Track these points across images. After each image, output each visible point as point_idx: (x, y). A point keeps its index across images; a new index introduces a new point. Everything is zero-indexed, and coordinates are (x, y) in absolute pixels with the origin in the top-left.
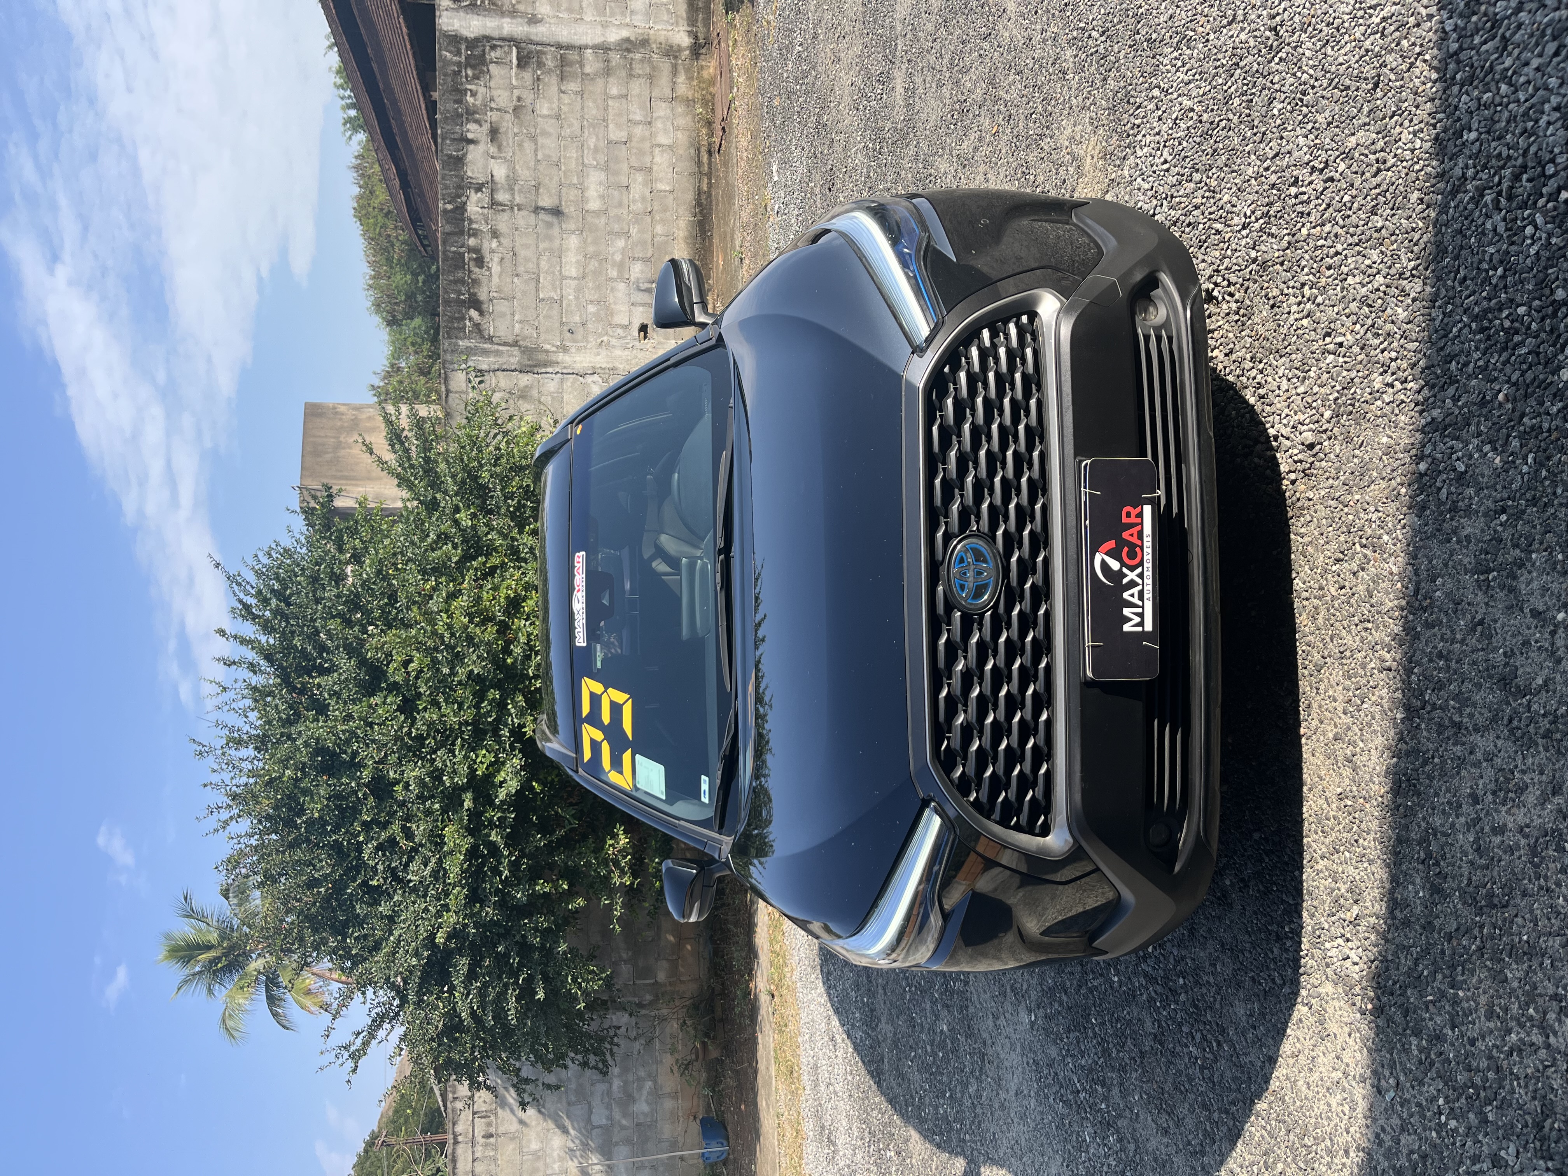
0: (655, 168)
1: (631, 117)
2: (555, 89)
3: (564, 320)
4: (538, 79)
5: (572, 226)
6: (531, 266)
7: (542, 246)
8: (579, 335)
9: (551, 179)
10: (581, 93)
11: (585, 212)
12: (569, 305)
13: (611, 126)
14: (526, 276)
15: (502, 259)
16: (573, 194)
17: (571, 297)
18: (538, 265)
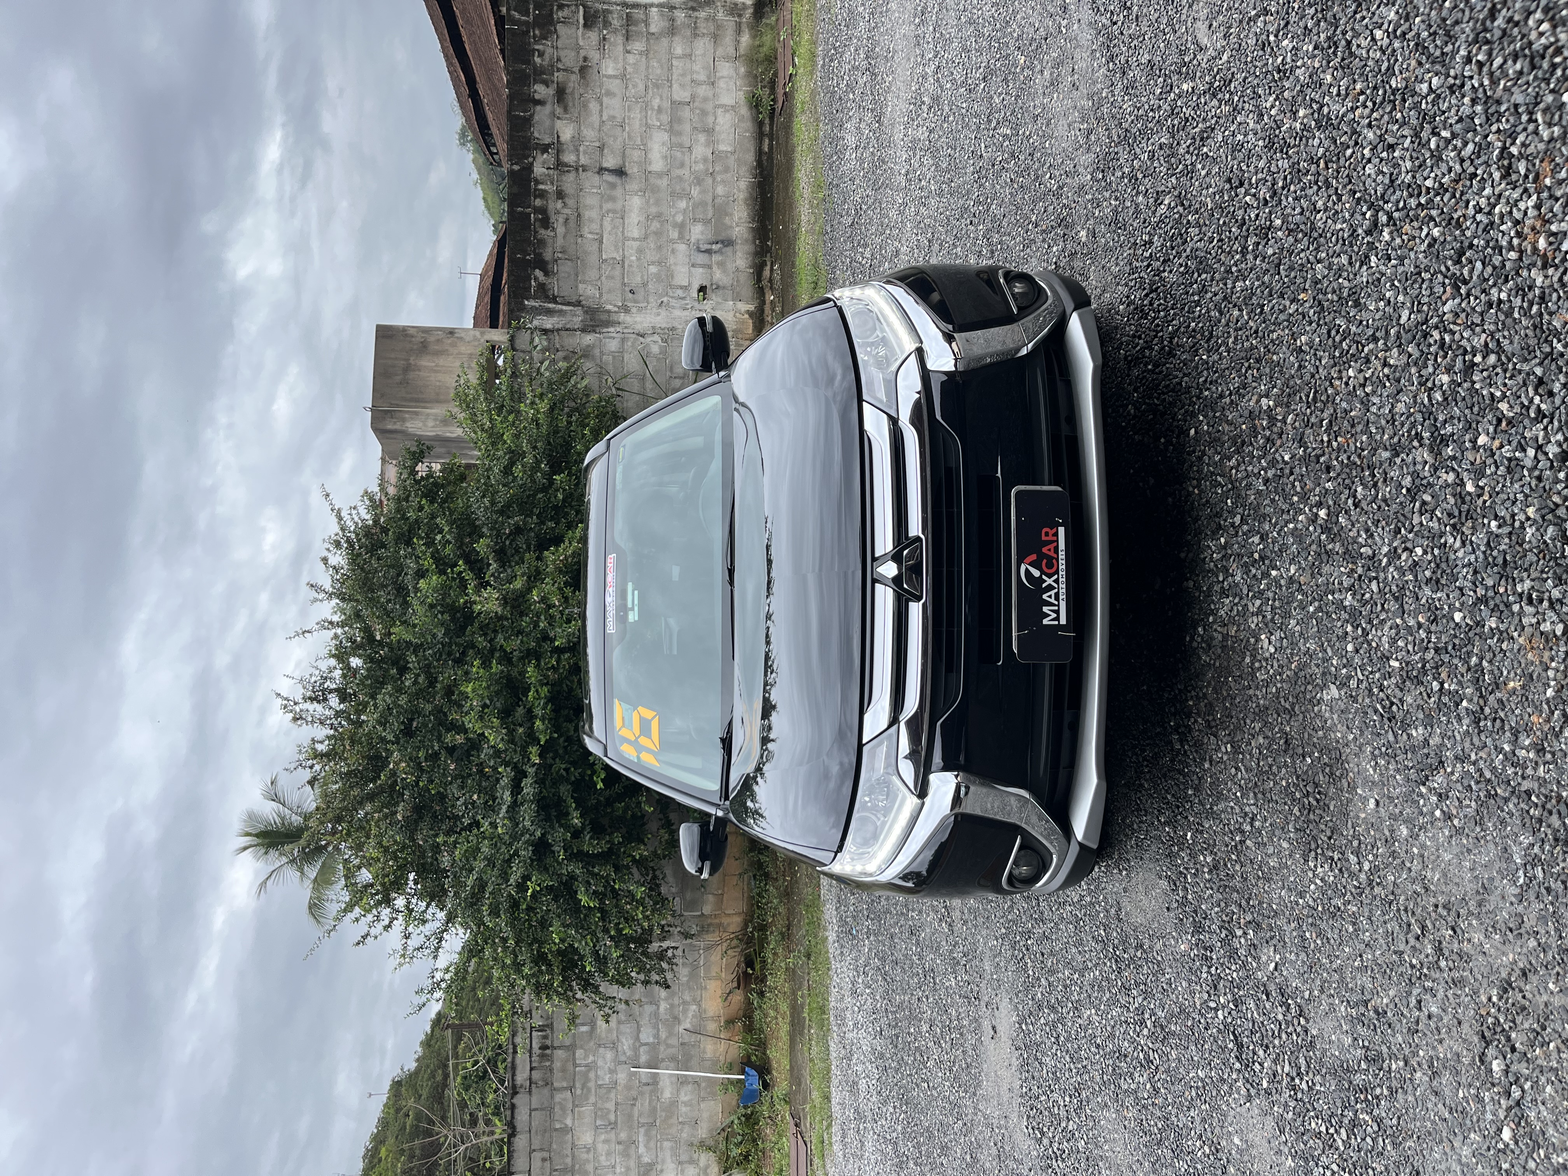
0: (717, 128)
1: (695, 76)
2: (620, 48)
3: (626, 280)
4: (604, 39)
5: (634, 186)
6: (595, 227)
7: (606, 206)
8: (640, 295)
9: (615, 141)
10: (646, 53)
11: (647, 174)
12: (630, 266)
13: (675, 86)
14: (590, 236)
15: (567, 219)
16: (636, 155)
17: (634, 258)
18: (601, 225)
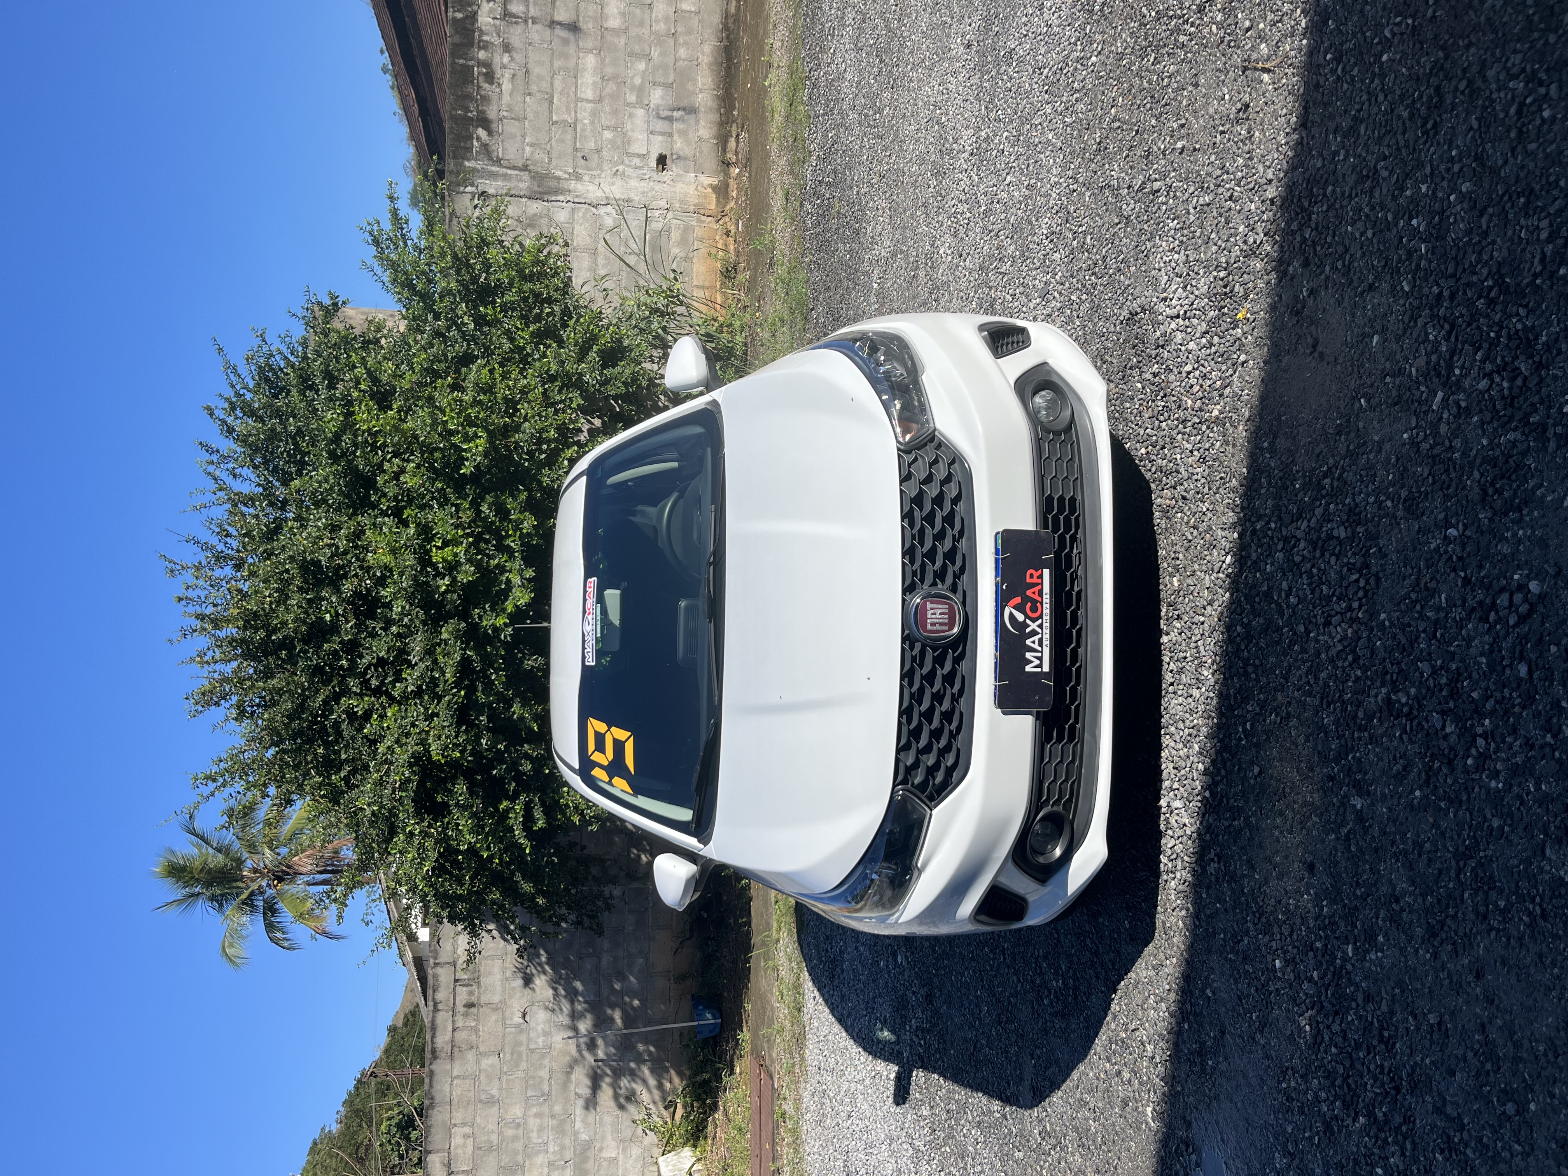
3: (578, 145)
5: (588, 43)
6: (545, 85)
7: (557, 64)
8: (593, 163)
11: (604, 30)
12: (583, 130)
14: (539, 96)
15: (514, 75)
16: (592, 10)
17: (587, 121)
18: (552, 84)
